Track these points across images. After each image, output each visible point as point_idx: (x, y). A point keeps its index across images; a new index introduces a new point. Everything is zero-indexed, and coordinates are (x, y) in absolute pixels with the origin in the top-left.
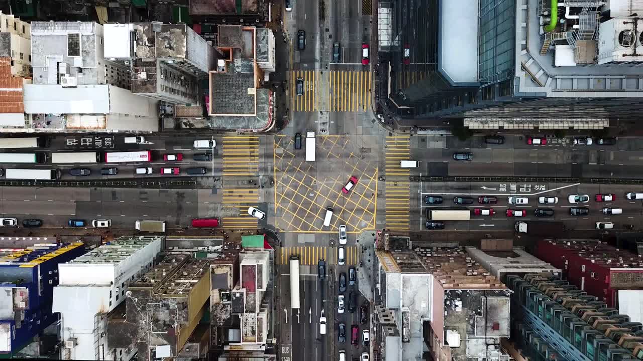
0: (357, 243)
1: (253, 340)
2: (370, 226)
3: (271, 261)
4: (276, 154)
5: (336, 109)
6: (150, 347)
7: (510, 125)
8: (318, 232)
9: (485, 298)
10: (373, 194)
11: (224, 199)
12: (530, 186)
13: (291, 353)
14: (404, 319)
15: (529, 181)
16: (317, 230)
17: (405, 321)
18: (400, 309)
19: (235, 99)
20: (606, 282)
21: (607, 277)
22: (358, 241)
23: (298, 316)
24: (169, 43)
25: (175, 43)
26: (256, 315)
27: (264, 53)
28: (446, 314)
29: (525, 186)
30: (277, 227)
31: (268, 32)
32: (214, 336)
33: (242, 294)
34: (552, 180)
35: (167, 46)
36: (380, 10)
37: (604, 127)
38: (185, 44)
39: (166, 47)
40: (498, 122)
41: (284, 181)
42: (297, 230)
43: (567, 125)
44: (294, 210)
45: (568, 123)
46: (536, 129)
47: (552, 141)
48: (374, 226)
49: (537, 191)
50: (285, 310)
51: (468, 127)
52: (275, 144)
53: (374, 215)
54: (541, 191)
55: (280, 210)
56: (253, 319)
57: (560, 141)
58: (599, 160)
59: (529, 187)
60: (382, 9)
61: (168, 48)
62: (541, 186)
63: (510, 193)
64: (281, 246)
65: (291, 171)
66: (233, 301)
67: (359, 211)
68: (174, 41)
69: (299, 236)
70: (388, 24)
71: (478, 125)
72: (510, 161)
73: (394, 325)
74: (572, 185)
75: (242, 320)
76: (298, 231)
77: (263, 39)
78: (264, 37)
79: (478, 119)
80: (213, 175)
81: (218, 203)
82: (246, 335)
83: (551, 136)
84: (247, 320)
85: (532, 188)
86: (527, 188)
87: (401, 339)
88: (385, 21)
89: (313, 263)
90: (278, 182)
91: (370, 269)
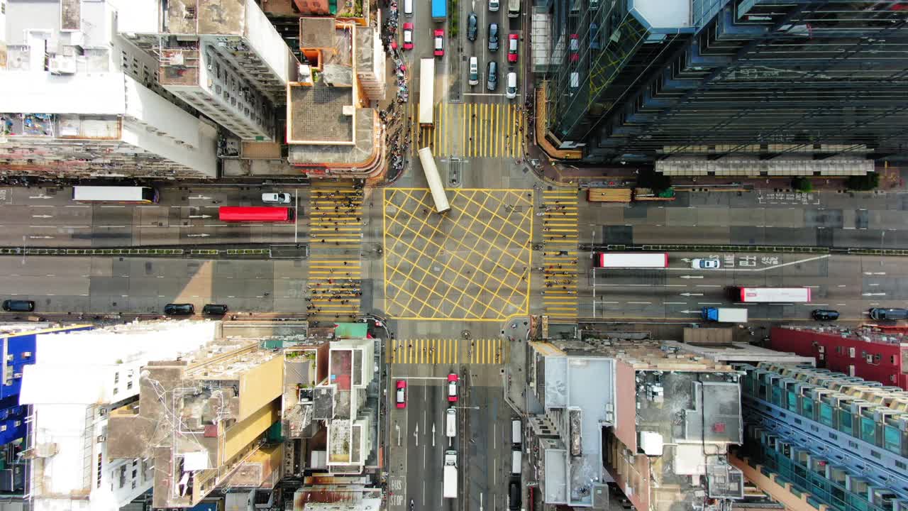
0: (503, 335)
1: (346, 459)
2: (520, 312)
3: (376, 355)
4: (387, 213)
5: (472, 153)
6: (176, 455)
7: (724, 169)
8: (445, 319)
9: (701, 384)
10: (525, 268)
11: (311, 274)
12: (755, 258)
13: (405, 489)
14: (572, 422)
15: (752, 250)
16: (445, 317)
17: (574, 425)
18: (566, 409)
19: (325, 121)
20: (895, 363)
21: (895, 357)
22: (503, 332)
23: (417, 436)
24: (220, 15)
25: (228, 15)
26: (351, 423)
27: (368, 60)
28: (639, 407)
29: (747, 258)
30: (386, 313)
31: (373, 31)
32: (289, 460)
33: (329, 391)
34: (788, 250)
35: (215, 18)
36: (534, 17)
37: (868, 172)
38: (242, 16)
39: (213, 21)
40: (706, 166)
41: (398, 250)
42: (415, 316)
43: (810, 169)
44: (412, 289)
45: (812, 167)
46: (764, 174)
47: (786, 197)
48: (527, 312)
49: (766, 266)
50: (397, 427)
51: (662, 173)
52: (385, 200)
53: (527, 297)
54: (772, 265)
55: (392, 290)
56: (346, 428)
57: (798, 197)
58: (858, 222)
59: (753, 260)
60: (538, 15)
61: (216, 20)
62: (772, 259)
63: (726, 268)
64: (392, 338)
65: (408, 236)
66: (317, 400)
67: (505, 292)
68: (226, 12)
69: (419, 324)
70: (545, 36)
71: (676, 170)
72: (724, 224)
73: (557, 437)
74: (818, 258)
75: (330, 430)
76: (416, 318)
77: (366, 42)
78: (368, 39)
79: (677, 162)
80: (296, 241)
81: (303, 279)
82: (335, 452)
83: (784, 191)
84: (337, 429)
85: (758, 261)
86: (751, 261)
87: (568, 454)
88: (541, 32)
89: (439, 362)
90: (389, 252)
91: (520, 370)
